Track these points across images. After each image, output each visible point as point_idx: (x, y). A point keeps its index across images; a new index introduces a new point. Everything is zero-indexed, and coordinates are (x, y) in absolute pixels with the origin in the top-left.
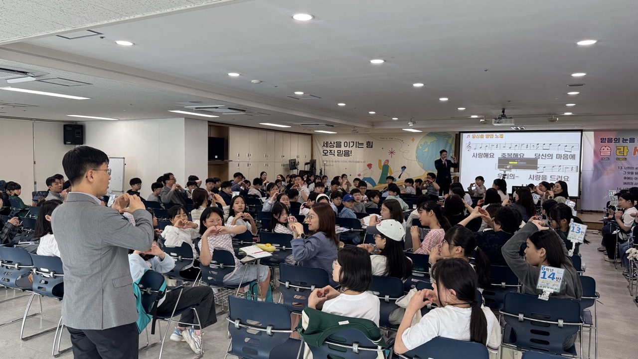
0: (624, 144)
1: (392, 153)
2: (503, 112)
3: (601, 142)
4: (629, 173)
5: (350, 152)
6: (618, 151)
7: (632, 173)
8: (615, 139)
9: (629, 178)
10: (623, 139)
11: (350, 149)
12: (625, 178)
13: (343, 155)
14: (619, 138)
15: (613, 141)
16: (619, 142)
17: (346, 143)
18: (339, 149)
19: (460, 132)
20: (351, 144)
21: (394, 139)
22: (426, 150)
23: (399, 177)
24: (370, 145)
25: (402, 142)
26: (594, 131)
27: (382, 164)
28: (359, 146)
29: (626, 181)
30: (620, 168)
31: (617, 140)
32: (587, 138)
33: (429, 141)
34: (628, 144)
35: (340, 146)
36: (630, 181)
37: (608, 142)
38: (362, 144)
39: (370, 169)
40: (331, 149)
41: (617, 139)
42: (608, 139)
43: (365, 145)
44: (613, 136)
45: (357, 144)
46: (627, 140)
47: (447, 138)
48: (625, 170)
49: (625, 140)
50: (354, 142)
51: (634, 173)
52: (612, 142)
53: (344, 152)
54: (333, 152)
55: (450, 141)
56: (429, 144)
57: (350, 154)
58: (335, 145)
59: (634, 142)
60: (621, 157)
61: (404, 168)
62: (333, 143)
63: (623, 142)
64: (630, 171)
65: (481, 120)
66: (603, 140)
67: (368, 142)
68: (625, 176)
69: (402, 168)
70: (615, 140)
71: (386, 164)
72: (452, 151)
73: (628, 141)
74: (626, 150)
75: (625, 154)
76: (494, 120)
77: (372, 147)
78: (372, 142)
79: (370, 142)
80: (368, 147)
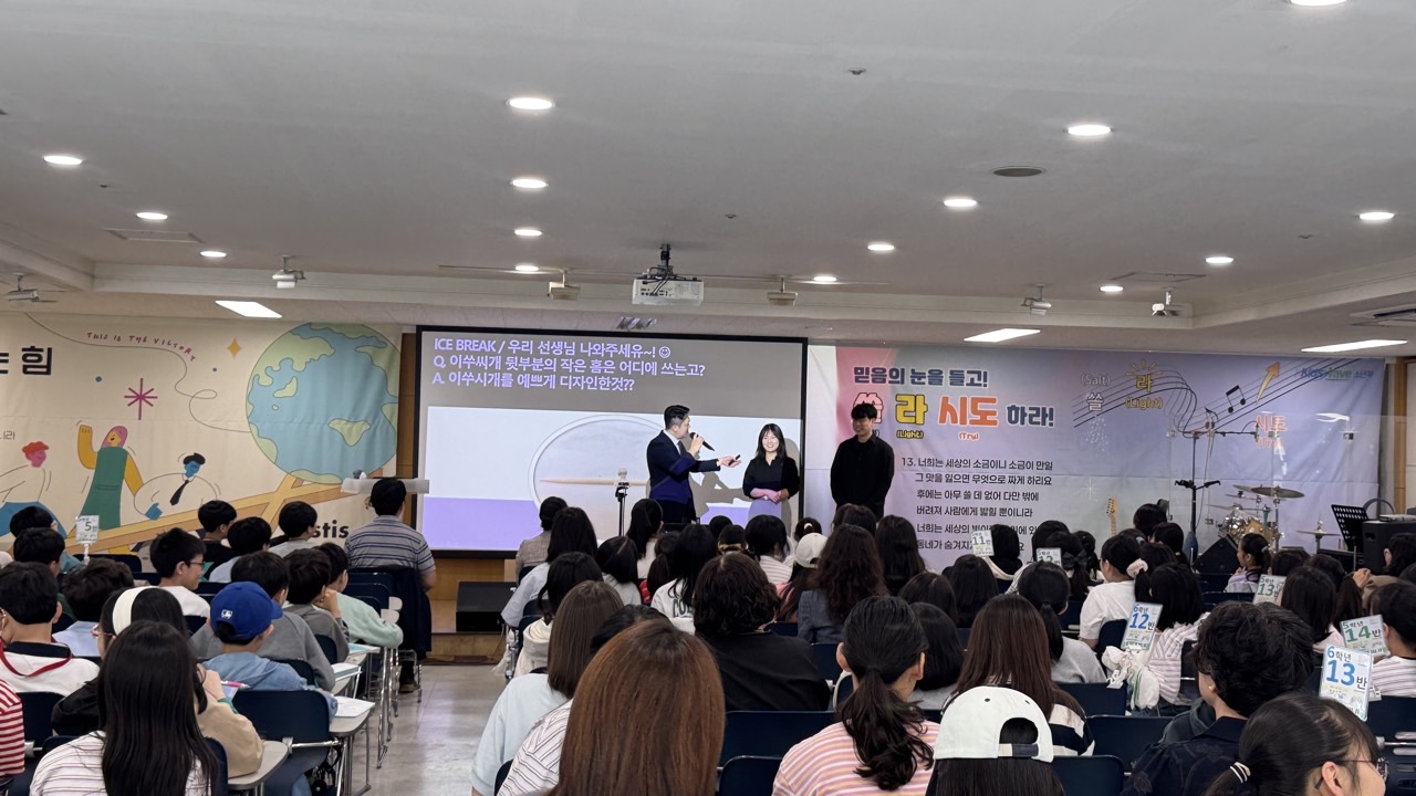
0: (916, 389)
1: (141, 397)
2: (665, 256)
3: (857, 381)
4: (930, 477)
6: (901, 410)
7: (939, 479)
8: (891, 371)
9: (930, 494)
10: (913, 371)
12: (921, 494)
14: (903, 370)
15: (888, 379)
16: (903, 382)
19: (421, 328)
21: (150, 343)
22: (290, 390)
23: (175, 500)
24: (37, 362)
25: (189, 356)
26: (838, 343)
27: (97, 446)
29: (924, 502)
30: (907, 461)
31: (898, 376)
32: (818, 365)
33: (302, 355)
34: (926, 388)
36: (933, 502)
37: (874, 381)
38: (4, 357)
39: (37, 464)
41: (897, 370)
42: (874, 370)
43: (15, 363)
44: (885, 361)
46: (921, 376)
47: (369, 350)
48: (920, 470)
49: (917, 377)
51: (944, 479)
52: (884, 381)
55: (382, 362)
56: (299, 366)
59: (940, 382)
60: (908, 428)
61: (195, 461)
63: (913, 382)
64: (934, 471)
65: (552, 285)
66: (860, 375)
67: (31, 353)
68: (921, 486)
69: (187, 461)
70: (891, 376)
71: (115, 444)
72: (388, 399)
73: (926, 380)
74: (921, 408)
75: (920, 420)
76: (637, 285)
77: (48, 373)
78: (50, 350)
79: (41, 350)
80: (29, 370)
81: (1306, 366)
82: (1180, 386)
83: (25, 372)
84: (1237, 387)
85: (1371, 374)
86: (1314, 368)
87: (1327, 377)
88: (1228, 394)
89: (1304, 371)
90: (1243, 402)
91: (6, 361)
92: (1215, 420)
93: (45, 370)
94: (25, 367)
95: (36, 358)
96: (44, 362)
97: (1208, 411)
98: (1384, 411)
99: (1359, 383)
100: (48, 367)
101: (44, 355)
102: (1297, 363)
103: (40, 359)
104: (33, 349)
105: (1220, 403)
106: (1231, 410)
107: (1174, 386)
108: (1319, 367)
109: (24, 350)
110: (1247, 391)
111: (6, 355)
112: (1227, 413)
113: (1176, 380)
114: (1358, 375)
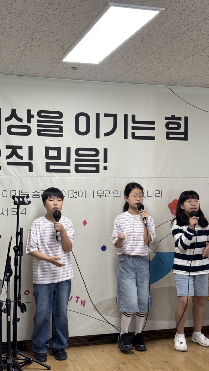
5: (101, 157)
11: (100, 144)
13: (72, 167)
17: (82, 120)
18: (51, 142)
20: (106, 124)
24: (176, 129)
28: (138, 133)
35: (59, 132)
38: (149, 125)
40: (15, 141)
43: (160, 131)
45: (130, 124)
50: (115, 116)
53: (73, 156)
54: (24, 153)
57: (102, 164)
58: (34, 125)
62: (22, 114)
67: (172, 120)
77: (186, 139)
78: (186, 119)
79: (180, 119)
80: (171, 136)
83: (168, 138)
91: (153, 129)
93: (183, 136)
94: (168, 134)
95: (176, 126)
96: (182, 130)
100: (186, 133)
101: (182, 122)
103: (179, 127)
104: (173, 117)
109: (166, 118)
111: (153, 123)
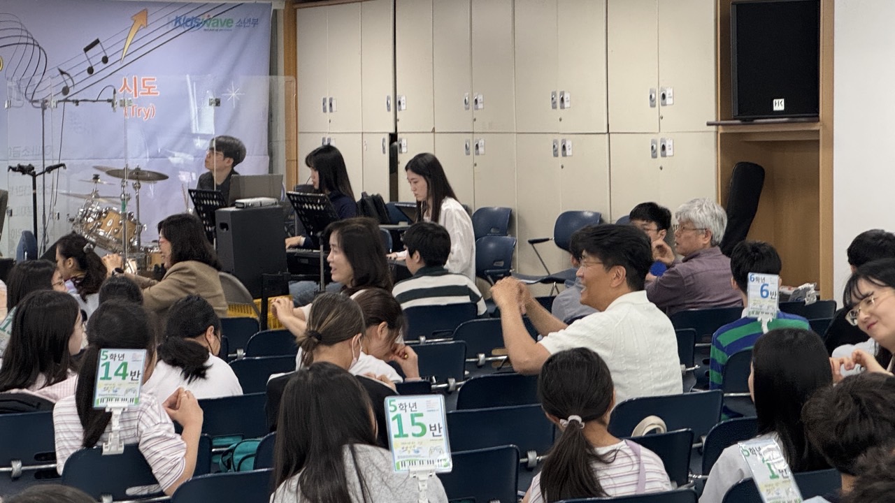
81: (180, 13)
82: (25, 40)
84: (97, 42)
85: (255, 22)
86: (190, 16)
87: (205, 27)
88: (86, 50)
89: (177, 20)
90: (105, 60)
92: (70, 83)
97: (62, 73)
98: (273, 71)
99: (243, 32)
102: (169, 10)
105: (77, 63)
106: (90, 71)
107: (16, 40)
108: (195, 14)
110: (109, 47)
112: (86, 74)
113: (18, 33)
114: (241, 24)
